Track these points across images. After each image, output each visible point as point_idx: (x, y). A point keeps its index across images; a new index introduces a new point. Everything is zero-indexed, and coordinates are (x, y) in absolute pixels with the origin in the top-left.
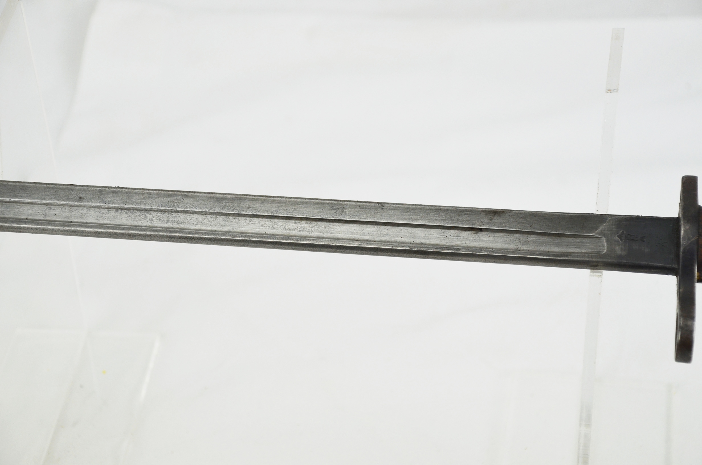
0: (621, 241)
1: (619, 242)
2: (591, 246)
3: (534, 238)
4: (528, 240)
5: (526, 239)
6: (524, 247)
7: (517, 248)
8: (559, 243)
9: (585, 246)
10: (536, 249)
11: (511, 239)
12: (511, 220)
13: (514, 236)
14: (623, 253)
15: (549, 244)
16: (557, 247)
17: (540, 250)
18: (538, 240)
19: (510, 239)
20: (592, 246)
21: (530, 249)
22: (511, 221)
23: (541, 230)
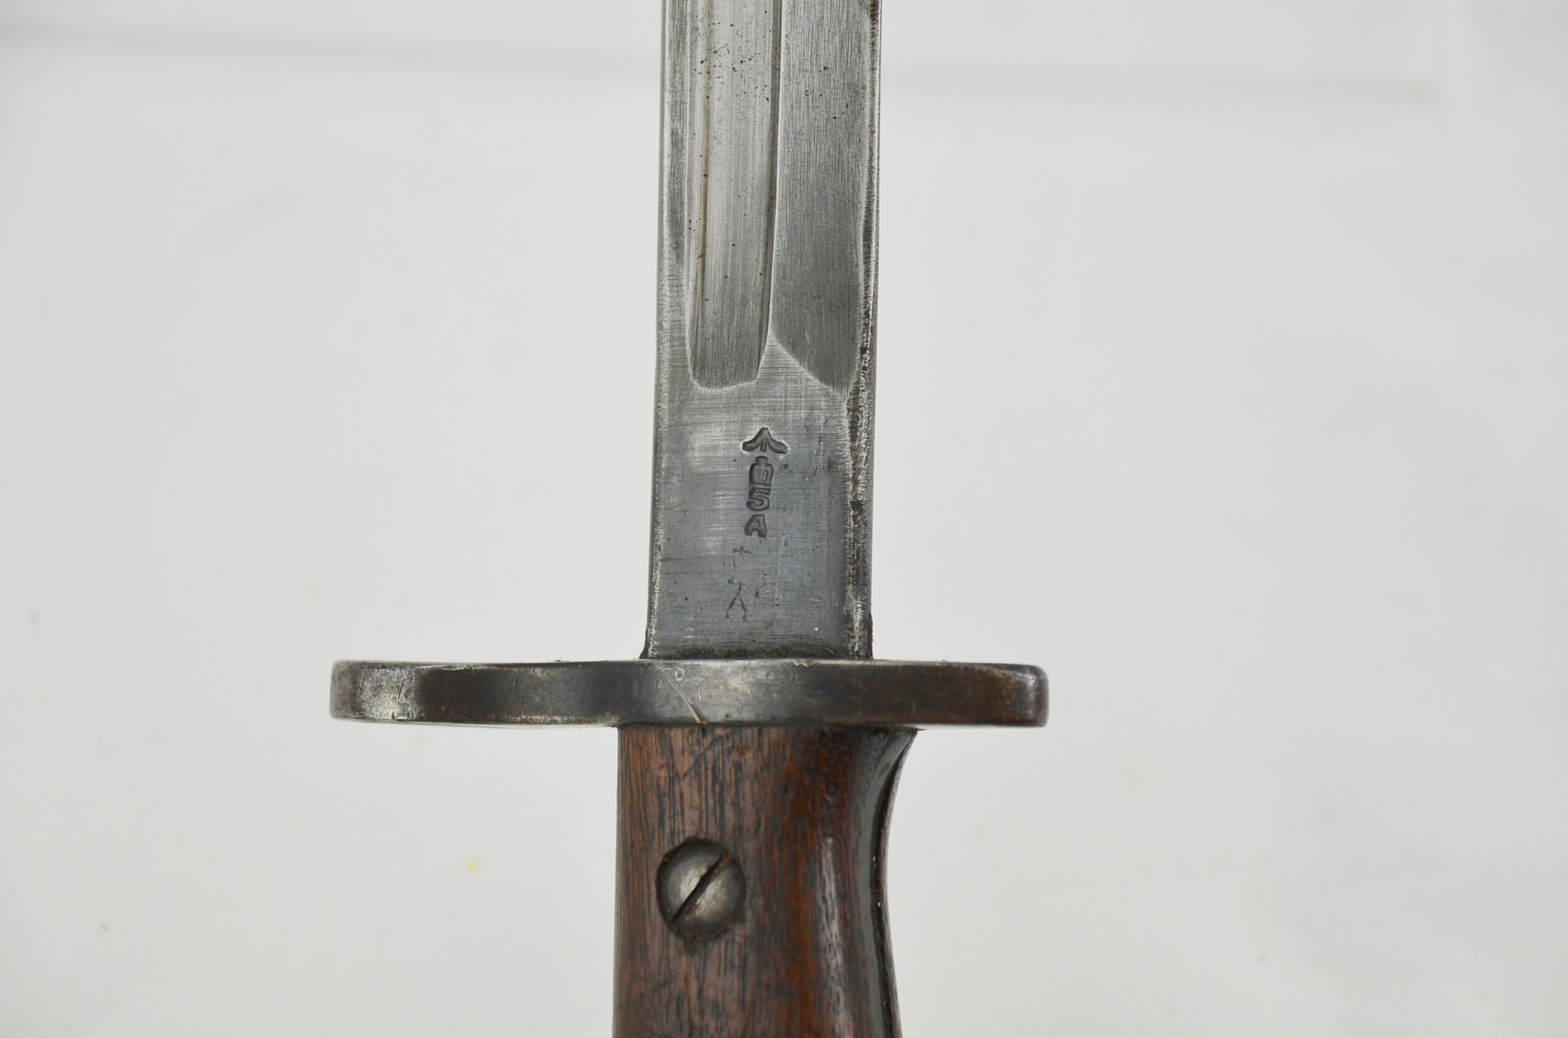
0: (745, 444)
1: (743, 436)
2: (729, 333)
3: (758, 114)
4: (752, 88)
5: (755, 81)
6: (724, 80)
7: (716, 52)
8: (746, 209)
9: (732, 310)
10: (716, 127)
11: (754, 24)
12: (827, 14)
13: (765, 31)
14: (696, 456)
15: (737, 174)
16: (728, 207)
17: (715, 141)
18: (754, 129)
19: (754, 20)
20: (729, 338)
21: (716, 102)
22: (822, 12)
23: (787, 139)
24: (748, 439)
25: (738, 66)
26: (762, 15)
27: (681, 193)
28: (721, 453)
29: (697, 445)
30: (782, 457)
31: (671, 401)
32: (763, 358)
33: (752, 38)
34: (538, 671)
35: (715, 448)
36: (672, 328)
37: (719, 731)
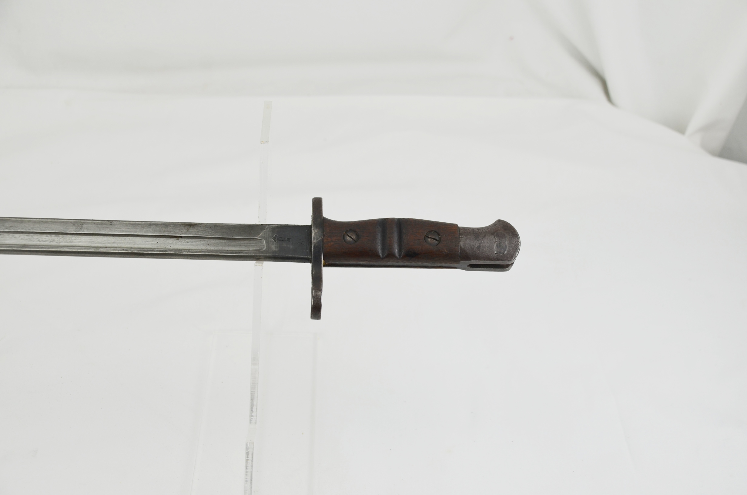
4: (213, 243)
8: (234, 244)
9: (251, 245)
10: (219, 249)
12: (202, 230)
15: (228, 245)
16: (233, 247)
17: (222, 249)
18: (220, 242)
20: (256, 245)
21: (215, 249)
23: (222, 236)
24: (274, 241)
25: (209, 245)
26: (201, 241)
27: (231, 252)
28: (276, 245)
29: (274, 249)
30: (277, 236)
31: (267, 254)
32: (260, 239)
33: (204, 243)
34: (313, 272)
35: (275, 246)
36: (254, 253)
37: (324, 233)
